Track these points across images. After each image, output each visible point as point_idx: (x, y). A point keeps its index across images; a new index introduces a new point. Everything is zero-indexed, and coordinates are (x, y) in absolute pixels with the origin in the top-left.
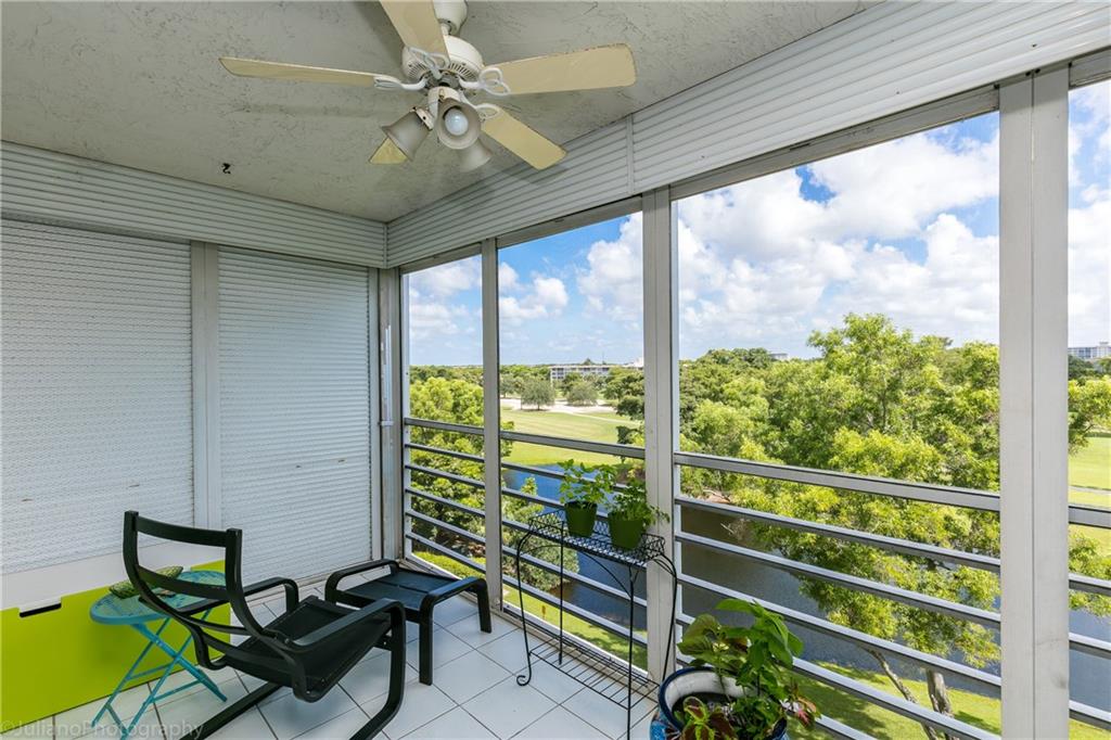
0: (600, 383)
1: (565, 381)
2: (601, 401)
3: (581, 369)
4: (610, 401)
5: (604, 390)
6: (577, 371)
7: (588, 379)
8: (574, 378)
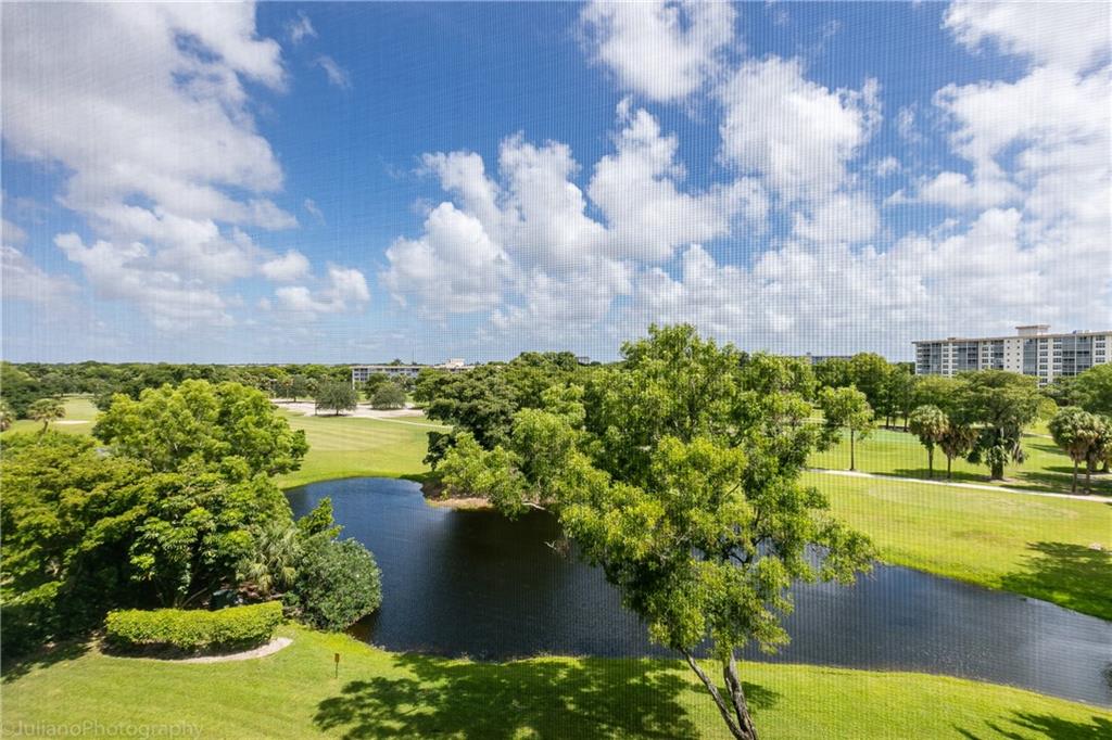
0: (409, 385)
1: (369, 383)
2: (410, 404)
3: (387, 370)
4: (420, 404)
5: (413, 392)
6: (384, 372)
7: (396, 380)
8: (380, 379)
